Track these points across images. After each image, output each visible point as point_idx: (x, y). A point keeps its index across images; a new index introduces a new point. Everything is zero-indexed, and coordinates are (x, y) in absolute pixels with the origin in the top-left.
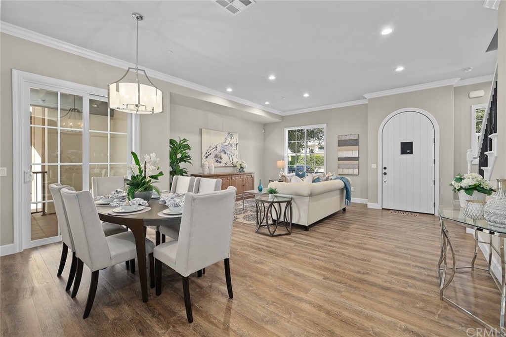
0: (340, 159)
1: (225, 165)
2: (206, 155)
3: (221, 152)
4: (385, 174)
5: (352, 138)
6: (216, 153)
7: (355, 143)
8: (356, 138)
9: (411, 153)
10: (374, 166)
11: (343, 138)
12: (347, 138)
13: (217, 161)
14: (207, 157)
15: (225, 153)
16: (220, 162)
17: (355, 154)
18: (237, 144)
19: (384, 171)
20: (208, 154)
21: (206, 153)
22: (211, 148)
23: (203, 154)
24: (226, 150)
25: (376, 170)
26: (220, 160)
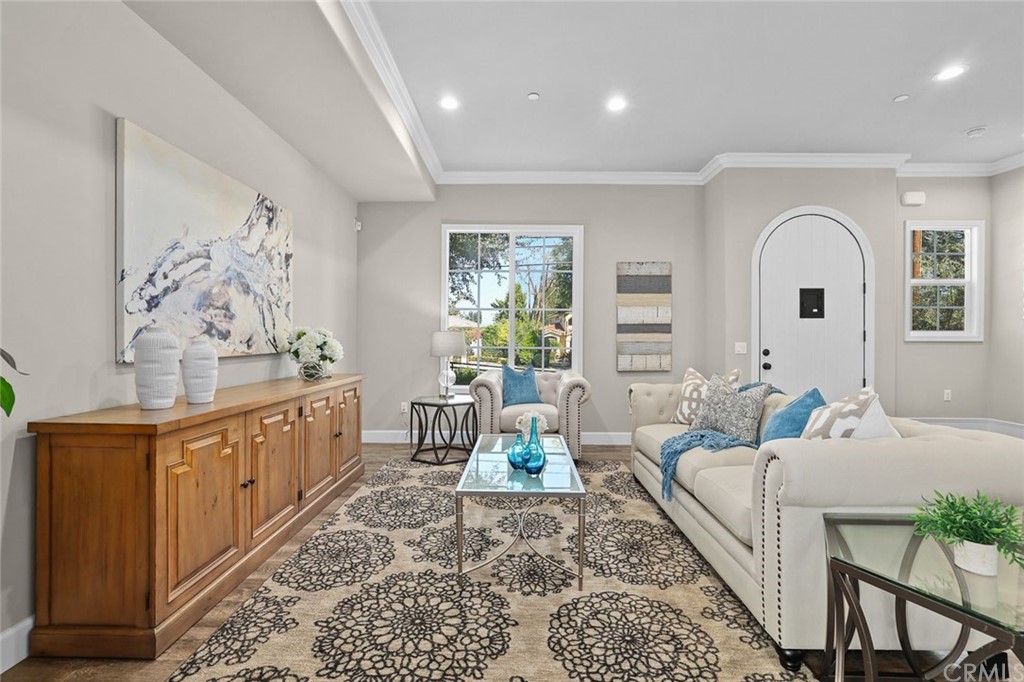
0: (622, 328)
1: (243, 348)
2: (151, 291)
3: (227, 282)
4: (767, 367)
5: (656, 271)
6: (204, 286)
7: (660, 284)
8: (666, 272)
9: (821, 315)
10: (740, 347)
11: (633, 271)
12: (644, 271)
13: (210, 329)
14: (153, 303)
15: (247, 290)
16: (225, 336)
17: (662, 316)
18: (288, 257)
19: (765, 360)
20: (161, 284)
21: (151, 279)
22: (178, 255)
23: (131, 285)
24: (249, 278)
25: (747, 356)
26: (223, 326)
